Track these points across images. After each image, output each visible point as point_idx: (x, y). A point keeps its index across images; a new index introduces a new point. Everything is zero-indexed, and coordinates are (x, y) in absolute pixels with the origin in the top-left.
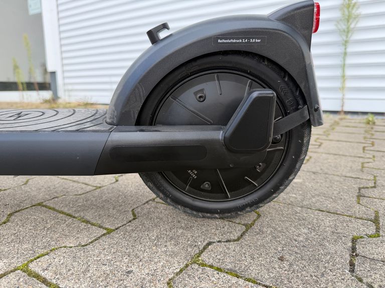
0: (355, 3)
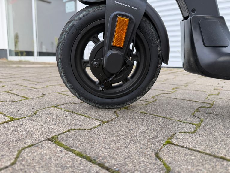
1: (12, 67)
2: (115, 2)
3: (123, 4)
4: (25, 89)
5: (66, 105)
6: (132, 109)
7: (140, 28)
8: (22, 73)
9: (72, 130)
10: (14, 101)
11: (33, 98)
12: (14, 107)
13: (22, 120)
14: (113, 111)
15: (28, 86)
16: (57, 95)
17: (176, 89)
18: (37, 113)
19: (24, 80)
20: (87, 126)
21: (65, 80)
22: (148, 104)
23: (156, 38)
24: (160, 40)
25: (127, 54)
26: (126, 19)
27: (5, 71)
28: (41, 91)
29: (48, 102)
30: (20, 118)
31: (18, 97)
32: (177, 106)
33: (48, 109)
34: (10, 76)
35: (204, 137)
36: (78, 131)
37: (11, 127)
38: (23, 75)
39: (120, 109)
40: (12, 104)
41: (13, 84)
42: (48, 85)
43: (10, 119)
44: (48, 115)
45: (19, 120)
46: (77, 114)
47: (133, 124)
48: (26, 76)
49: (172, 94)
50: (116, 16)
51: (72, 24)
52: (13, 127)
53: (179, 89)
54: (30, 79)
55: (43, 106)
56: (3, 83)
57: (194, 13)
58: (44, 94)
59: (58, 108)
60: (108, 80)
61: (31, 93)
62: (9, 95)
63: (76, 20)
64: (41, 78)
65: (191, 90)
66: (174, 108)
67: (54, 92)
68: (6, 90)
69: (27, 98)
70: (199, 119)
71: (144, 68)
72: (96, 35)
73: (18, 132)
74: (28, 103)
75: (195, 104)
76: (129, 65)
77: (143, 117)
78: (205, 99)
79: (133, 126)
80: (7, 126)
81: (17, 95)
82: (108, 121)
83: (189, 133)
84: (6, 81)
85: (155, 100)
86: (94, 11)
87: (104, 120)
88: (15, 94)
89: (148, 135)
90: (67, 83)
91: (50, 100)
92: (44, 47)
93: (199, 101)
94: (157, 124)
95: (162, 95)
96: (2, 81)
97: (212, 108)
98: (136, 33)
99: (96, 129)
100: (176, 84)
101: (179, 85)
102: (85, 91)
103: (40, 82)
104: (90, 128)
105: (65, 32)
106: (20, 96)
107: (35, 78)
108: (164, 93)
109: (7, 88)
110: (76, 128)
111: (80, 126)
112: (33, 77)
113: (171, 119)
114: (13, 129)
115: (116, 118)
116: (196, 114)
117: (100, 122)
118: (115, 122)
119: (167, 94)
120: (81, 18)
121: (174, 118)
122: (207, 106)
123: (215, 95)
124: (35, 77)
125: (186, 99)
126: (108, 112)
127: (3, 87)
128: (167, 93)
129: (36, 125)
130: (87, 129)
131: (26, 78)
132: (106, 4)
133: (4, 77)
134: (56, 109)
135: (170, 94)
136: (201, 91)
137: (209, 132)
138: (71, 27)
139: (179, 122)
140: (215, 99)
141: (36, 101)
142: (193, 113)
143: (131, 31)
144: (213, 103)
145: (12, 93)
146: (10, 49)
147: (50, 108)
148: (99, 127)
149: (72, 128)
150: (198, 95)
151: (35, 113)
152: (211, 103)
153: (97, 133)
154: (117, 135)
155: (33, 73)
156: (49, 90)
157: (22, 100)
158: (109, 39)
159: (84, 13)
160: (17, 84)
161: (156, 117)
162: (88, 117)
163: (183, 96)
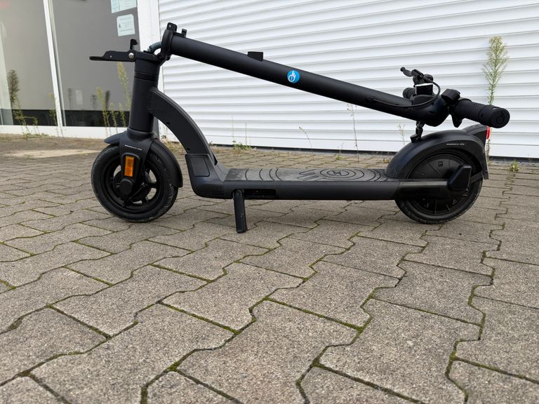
0: (503, 47)
2: (125, 145)
3: (131, 147)
5: (91, 221)
10: (43, 220)
11: (60, 216)
15: (52, 201)
16: (86, 211)
19: (46, 191)
28: (68, 208)
29: (75, 219)
30: (51, 231)
33: (74, 224)
41: (33, 199)
42: (78, 199)
43: (44, 233)
44: (74, 228)
46: (97, 228)
48: (47, 184)
54: (53, 190)
55: (71, 222)
58: (72, 210)
59: (83, 224)
61: (59, 210)
62: (34, 213)
64: (70, 187)
67: (84, 208)
68: (29, 208)
69: (54, 216)
74: (57, 220)
88: (41, 212)
91: (77, 217)
103: (69, 195)
106: (47, 214)
107: (62, 188)
109: (29, 205)
112: (58, 185)
124: (62, 185)
127: (24, 204)
131: (48, 189)
141: (64, 218)
145: (37, 212)
147: (77, 224)
151: (63, 228)
156: (78, 206)
157: (50, 218)
160: (39, 199)
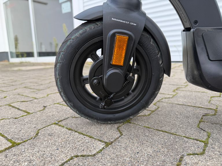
1: (14, 71)
2: (113, 19)
3: (121, 21)
4: (26, 100)
5: (68, 121)
6: (135, 122)
7: (140, 43)
8: (23, 78)
9: (75, 157)
10: (15, 118)
11: (34, 113)
12: (15, 126)
13: (24, 145)
14: (116, 126)
15: (29, 96)
16: (58, 107)
17: (176, 91)
18: (39, 134)
19: (25, 87)
20: (90, 151)
21: (65, 99)
22: (150, 114)
23: (157, 51)
24: (161, 53)
25: (128, 70)
26: (125, 37)
27: (6, 76)
28: (41, 102)
29: (49, 118)
30: (21, 141)
31: (20, 112)
32: (181, 115)
33: (49, 127)
34: (11, 84)
35: (215, 159)
36: (81, 158)
37: (12, 155)
38: (24, 82)
39: (122, 124)
40: (14, 121)
41: (14, 94)
42: (49, 93)
43: (11, 144)
44: (50, 136)
45: (21, 145)
46: (79, 133)
47: (138, 145)
48: (27, 82)
49: (174, 99)
50: (114, 35)
51: (68, 43)
52: (15, 155)
53: (180, 90)
54: (30, 86)
55: (45, 123)
56: (5, 93)
57: (196, 24)
58: (45, 106)
59: (60, 126)
60: (109, 97)
61: (33, 105)
62: (10, 109)
63: (73, 39)
64: (42, 84)
65: (192, 91)
66: (178, 118)
67: (55, 102)
68: (8, 103)
69: (28, 113)
70: (205, 134)
71: (145, 82)
72: (94, 53)
73: (20, 162)
74: (30, 119)
75: (198, 110)
76: (130, 82)
77: (147, 134)
78: (207, 103)
79: (138, 148)
80: (9, 154)
81: (18, 109)
82: (112, 142)
83: (198, 155)
84: (8, 90)
85: (158, 108)
86: (91, 29)
87: (107, 141)
88: (16, 108)
89: (155, 161)
90: (67, 102)
91: (51, 114)
92: (43, 46)
93: (203, 107)
94: (163, 142)
95: (163, 100)
96: (4, 90)
97: (217, 115)
98: (136, 48)
99: (100, 155)
100: (176, 84)
101: (179, 85)
102: (86, 108)
103: (42, 90)
104: (93, 154)
105: (63, 52)
106: (21, 110)
107: (36, 85)
108: (166, 97)
109: (8, 101)
110: (79, 154)
111: (83, 150)
112: (33, 83)
113: (176, 135)
114: (15, 158)
115: (120, 136)
116: (202, 125)
117: (104, 144)
118: (118, 143)
119: (168, 99)
120: (77, 37)
121: (180, 133)
122: (211, 114)
123: (217, 97)
124: (36, 83)
125: (189, 104)
126: (111, 129)
127: (5, 99)
128: (168, 97)
129: (38, 152)
130: (91, 156)
131: (27, 86)
132: (102, 21)
133: (5, 85)
134: (57, 126)
135: (171, 98)
136: (202, 92)
137: (219, 152)
138: (68, 47)
139: (185, 138)
140: (218, 103)
141: (38, 116)
142: (198, 125)
143: (131, 48)
144: (217, 108)
145: (13, 107)
146: (11, 51)
147: (52, 125)
148: (102, 151)
149: (75, 154)
150: (200, 99)
151: (36, 134)
152: (215, 108)
153: (101, 160)
154: (123, 162)
155: (34, 78)
156: (50, 100)
157: (23, 116)
158: (108, 58)
159: (81, 32)
160: (18, 94)
161: (161, 132)
162: (91, 137)
163: (185, 100)
